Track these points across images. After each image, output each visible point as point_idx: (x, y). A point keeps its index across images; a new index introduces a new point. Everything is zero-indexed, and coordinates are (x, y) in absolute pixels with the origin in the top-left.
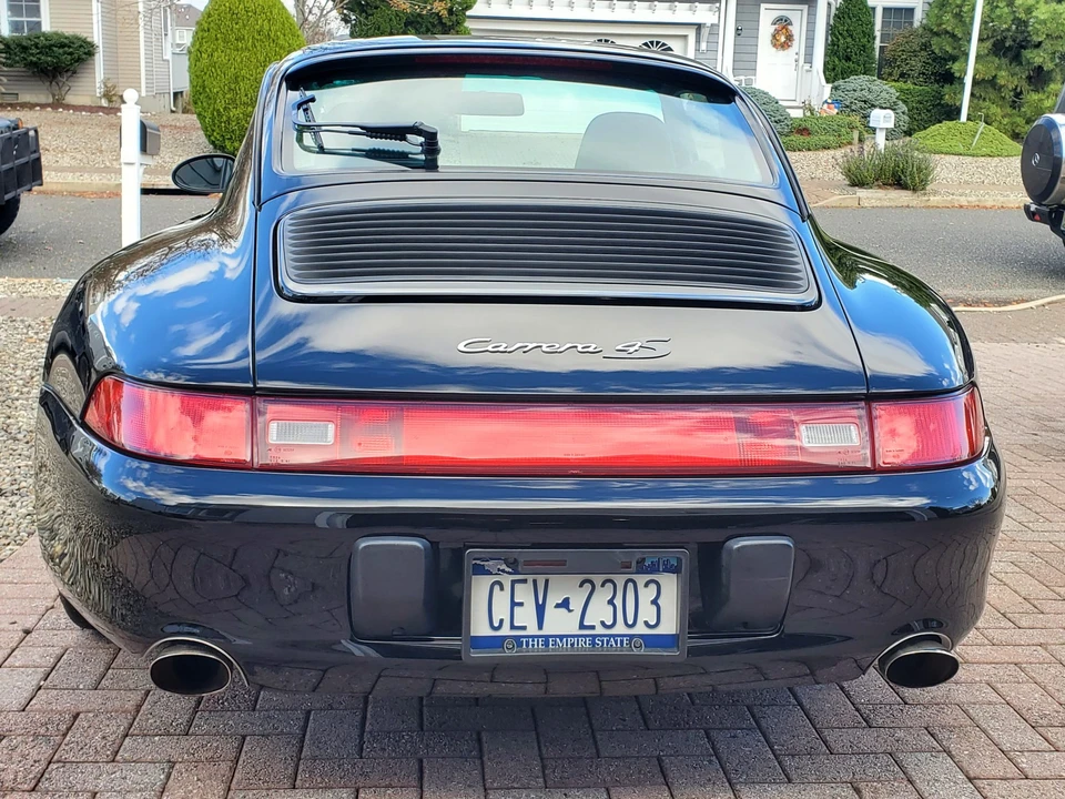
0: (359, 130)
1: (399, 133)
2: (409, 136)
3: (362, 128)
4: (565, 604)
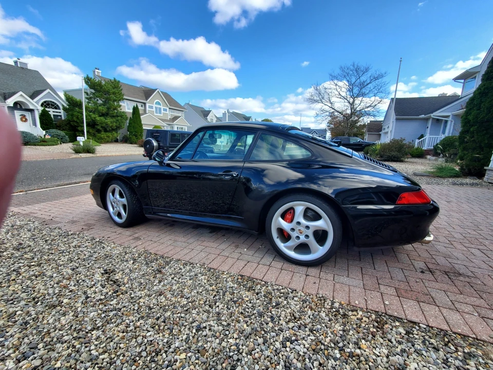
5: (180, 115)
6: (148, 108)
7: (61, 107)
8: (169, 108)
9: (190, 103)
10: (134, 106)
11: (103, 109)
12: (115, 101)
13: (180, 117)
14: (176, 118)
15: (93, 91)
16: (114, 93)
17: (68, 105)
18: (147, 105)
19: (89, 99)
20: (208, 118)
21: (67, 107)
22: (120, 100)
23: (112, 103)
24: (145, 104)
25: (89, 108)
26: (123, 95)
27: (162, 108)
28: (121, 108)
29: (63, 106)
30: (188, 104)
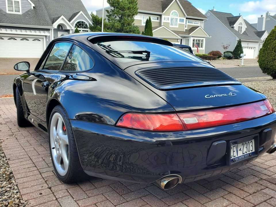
0: (131, 52)
1: (141, 52)
2: (143, 53)
3: (132, 51)
4: (240, 150)
5: (199, 25)
6: (163, 21)
7: (88, 26)
8: (187, 18)
9: (215, 10)
10: (147, 20)
11: (118, 25)
12: (129, 16)
13: (198, 27)
14: (193, 29)
15: (113, 8)
16: (129, 8)
17: (93, 24)
18: (163, 17)
19: (109, 16)
20: (234, 26)
21: (93, 25)
22: (133, 15)
23: (126, 18)
24: (160, 15)
25: (107, 25)
26: (137, 9)
27: (179, 18)
28: (134, 22)
29: (90, 24)
30: (212, 11)
